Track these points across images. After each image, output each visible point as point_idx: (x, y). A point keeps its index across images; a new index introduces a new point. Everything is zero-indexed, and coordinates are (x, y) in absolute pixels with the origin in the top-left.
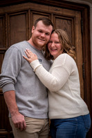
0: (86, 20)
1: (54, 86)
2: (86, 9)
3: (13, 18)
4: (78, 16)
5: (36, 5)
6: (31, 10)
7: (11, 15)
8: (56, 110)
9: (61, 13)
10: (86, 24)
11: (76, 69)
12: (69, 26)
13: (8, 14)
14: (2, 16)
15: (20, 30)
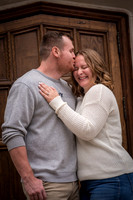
0: (125, 35)
1: (88, 133)
2: (123, 20)
3: (18, 38)
4: (112, 30)
5: (51, 17)
6: (44, 26)
7: (16, 33)
8: (89, 167)
9: (87, 26)
10: (124, 40)
11: (116, 107)
12: (100, 45)
13: (11, 33)
14: (3, 37)
15: (29, 54)
